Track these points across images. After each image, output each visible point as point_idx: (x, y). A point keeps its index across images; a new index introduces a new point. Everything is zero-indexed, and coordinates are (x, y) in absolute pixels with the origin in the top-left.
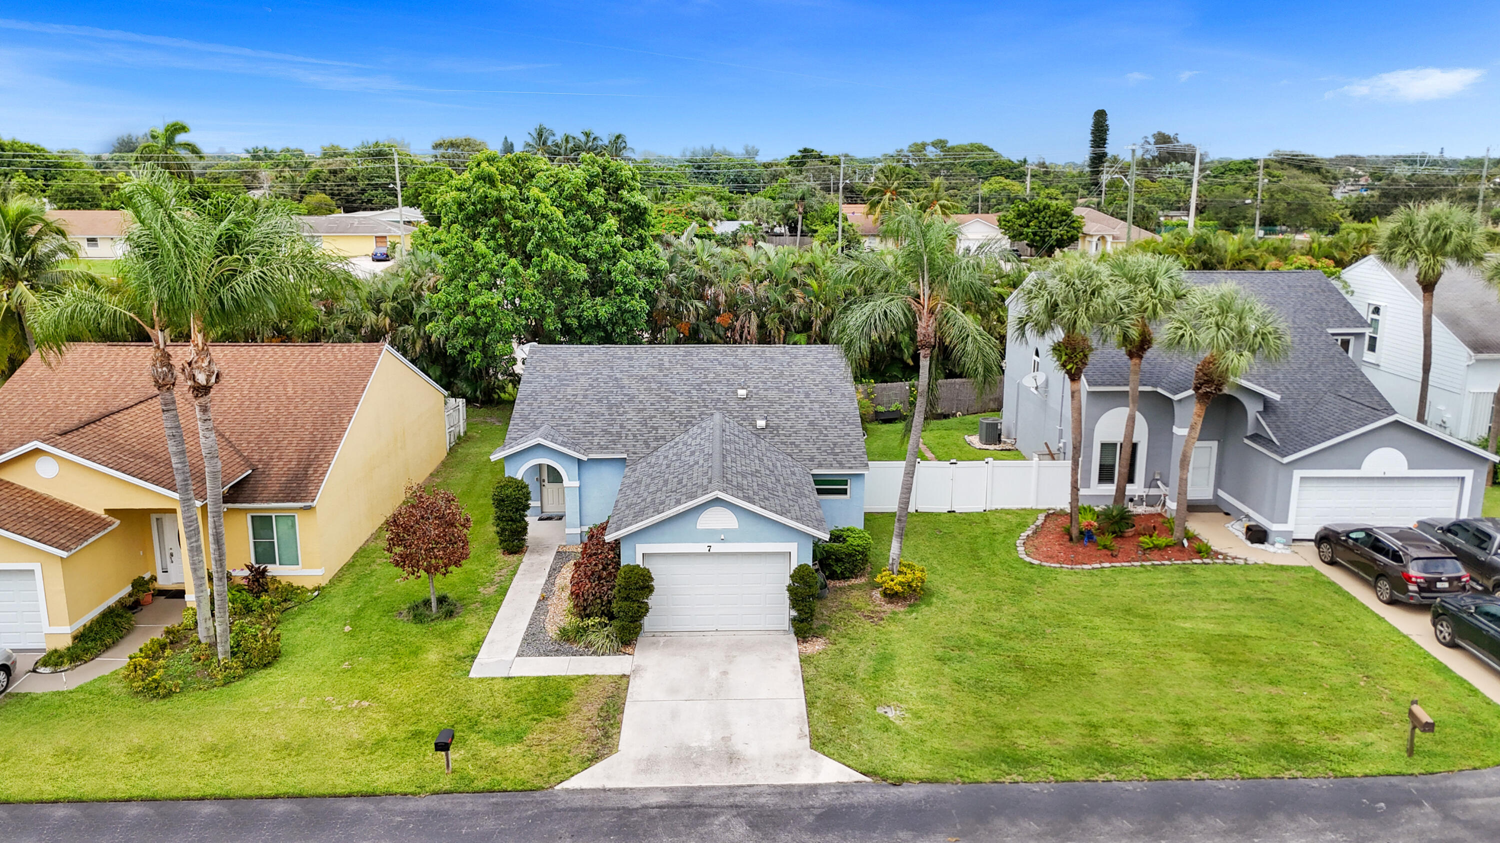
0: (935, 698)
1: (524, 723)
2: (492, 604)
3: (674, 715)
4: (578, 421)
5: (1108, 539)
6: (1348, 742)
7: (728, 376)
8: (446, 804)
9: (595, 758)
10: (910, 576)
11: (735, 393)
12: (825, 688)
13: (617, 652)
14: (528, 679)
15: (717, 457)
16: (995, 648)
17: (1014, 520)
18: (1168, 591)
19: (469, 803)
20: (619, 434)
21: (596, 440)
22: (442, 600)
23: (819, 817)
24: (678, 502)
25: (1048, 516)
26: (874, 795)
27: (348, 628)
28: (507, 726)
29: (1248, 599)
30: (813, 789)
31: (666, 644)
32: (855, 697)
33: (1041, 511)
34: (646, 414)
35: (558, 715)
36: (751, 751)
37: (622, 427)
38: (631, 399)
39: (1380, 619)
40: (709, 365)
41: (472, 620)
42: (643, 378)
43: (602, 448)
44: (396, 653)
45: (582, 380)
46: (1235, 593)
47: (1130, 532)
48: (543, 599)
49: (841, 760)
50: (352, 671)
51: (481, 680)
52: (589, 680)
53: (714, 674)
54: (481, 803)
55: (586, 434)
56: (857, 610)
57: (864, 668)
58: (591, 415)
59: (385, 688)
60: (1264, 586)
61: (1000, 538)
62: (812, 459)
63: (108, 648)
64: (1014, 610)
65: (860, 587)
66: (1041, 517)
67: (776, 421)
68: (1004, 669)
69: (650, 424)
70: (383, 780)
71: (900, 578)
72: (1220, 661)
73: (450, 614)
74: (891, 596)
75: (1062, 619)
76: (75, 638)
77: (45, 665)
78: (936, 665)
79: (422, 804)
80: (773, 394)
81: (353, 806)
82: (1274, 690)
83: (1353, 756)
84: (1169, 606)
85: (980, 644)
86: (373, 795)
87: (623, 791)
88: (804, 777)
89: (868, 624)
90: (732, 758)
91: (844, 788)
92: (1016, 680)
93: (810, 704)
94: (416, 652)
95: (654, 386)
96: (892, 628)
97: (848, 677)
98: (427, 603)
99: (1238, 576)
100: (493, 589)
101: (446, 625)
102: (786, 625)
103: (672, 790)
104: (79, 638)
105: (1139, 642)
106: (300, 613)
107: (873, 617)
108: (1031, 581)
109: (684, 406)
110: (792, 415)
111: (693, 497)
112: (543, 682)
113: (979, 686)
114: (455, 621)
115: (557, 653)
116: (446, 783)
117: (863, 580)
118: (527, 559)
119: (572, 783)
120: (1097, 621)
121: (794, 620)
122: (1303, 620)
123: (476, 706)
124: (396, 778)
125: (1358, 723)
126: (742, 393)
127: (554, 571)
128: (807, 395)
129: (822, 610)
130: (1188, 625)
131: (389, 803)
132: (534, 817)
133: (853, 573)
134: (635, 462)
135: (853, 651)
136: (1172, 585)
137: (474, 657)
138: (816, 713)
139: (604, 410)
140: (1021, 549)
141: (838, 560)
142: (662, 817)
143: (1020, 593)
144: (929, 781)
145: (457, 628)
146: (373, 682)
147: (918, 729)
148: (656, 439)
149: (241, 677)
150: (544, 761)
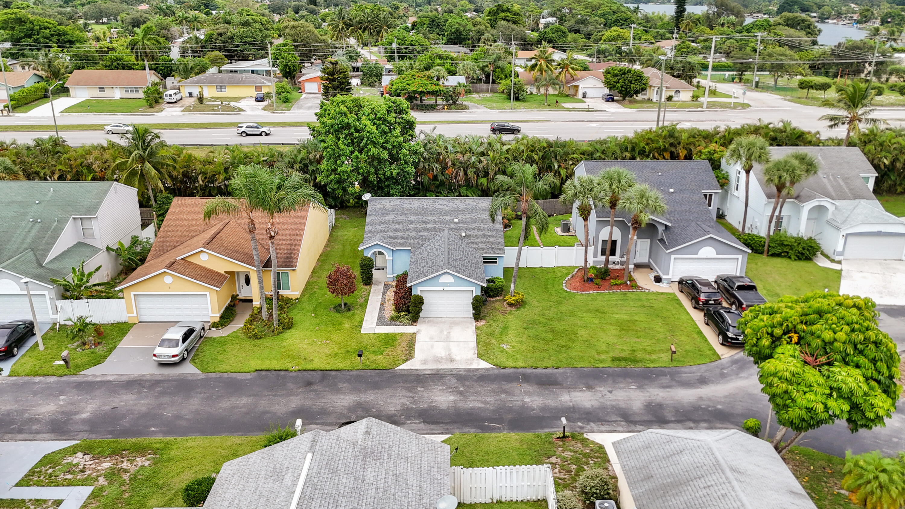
0: (521, 342)
1: (383, 348)
2: (364, 305)
3: (432, 347)
4: (391, 232)
5: (598, 281)
6: (654, 357)
7: (451, 212)
8: (362, 373)
9: (407, 360)
10: (517, 297)
11: (453, 220)
12: (484, 338)
13: (411, 324)
14: (382, 334)
15: (446, 253)
16: (545, 324)
17: (565, 271)
18: (615, 303)
19: (369, 373)
20: (407, 239)
21: (399, 242)
22: (345, 304)
23: (478, 378)
24: (433, 273)
25: (579, 270)
26: (496, 372)
27: (313, 315)
28: (377, 349)
29: (644, 306)
30: (477, 370)
31: (428, 322)
32: (494, 341)
33: (576, 267)
34: (418, 230)
35: (393, 346)
36: (458, 358)
37: (408, 235)
38: (412, 223)
39: (688, 314)
40: (442, 207)
41: (357, 312)
42: (416, 213)
43: (402, 245)
44: (333, 324)
45: (391, 213)
46: (640, 303)
47: (608, 278)
48: (382, 304)
49: (487, 361)
50: (320, 330)
51: (366, 334)
52: (402, 334)
53: (445, 333)
54: (373, 373)
55: (394, 239)
56: (498, 310)
57: (498, 331)
58: (396, 230)
59: (333, 336)
60: (651, 301)
61: (557, 279)
62: (483, 250)
63: (231, 321)
64: (555, 310)
65: (500, 301)
66: (576, 270)
67: (470, 233)
68: (546, 332)
69: (420, 234)
70: (340, 366)
71: (514, 298)
72: (623, 329)
73: (349, 310)
74: (510, 305)
75: (572, 313)
76: (220, 318)
77: (213, 327)
78: (523, 330)
79: (355, 373)
80: (469, 221)
81: (333, 373)
82: (637, 340)
83: (652, 361)
84: (613, 309)
85: (540, 323)
86: (338, 370)
87: (417, 370)
88: (474, 366)
89: (501, 315)
90: (452, 360)
91: (487, 369)
92: (550, 336)
93: (478, 343)
94: (340, 324)
95: (420, 217)
96: (510, 317)
97: (492, 334)
98: (340, 305)
99: (643, 297)
100: (362, 300)
101: (349, 314)
102: (471, 315)
103: (432, 369)
104: (221, 317)
105: (597, 322)
106: (293, 309)
107: (503, 312)
108: (565, 298)
109: (433, 226)
110: (476, 230)
111: (438, 271)
112: (387, 335)
113: (536, 338)
114: (352, 312)
115: (390, 325)
116: (361, 367)
117: (501, 298)
118: (373, 287)
119: (401, 367)
120: (584, 314)
121: (474, 314)
122: (660, 315)
123: (365, 343)
124: (344, 365)
125: (661, 351)
126: (456, 221)
127: (384, 293)
128: (482, 222)
129: (484, 310)
130: (617, 316)
131: (344, 372)
132: (390, 377)
133: (497, 295)
134: (414, 251)
135: (495, 325)
136: (617, 300)
137: (361, 326)
138: (480, 346)
139: (401, 228)
140: (564, 285)
141: (491, 290)
142: (430, 377)
143: (559, 303)
144: (514, 368)
145: (353, 315)
146: (328, 334)
147: (513, 352)
148: (422, 241)
149: (282, 332)
150: (391, 361)
